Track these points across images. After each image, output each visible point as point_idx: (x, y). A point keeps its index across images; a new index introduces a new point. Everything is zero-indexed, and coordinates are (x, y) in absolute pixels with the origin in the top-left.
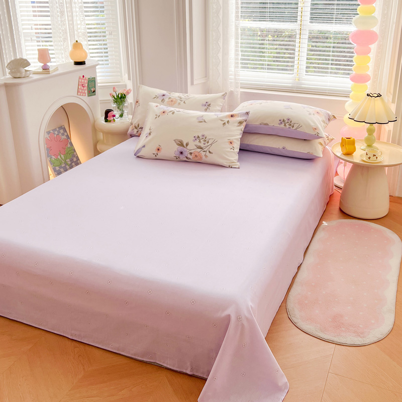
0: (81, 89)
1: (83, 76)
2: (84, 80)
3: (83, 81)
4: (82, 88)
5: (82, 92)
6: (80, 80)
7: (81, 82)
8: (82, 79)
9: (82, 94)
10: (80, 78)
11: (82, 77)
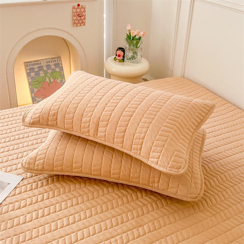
0: (77, 19)
1: (79, 5)
2: (80, 9)
3: (78, 10)
4: (79, 18)
5: (79, 23)
6: (74, 11)
7: (77, 12)
8: (76, 9)
9: (79, 25)
10: (74, 8)
11: (76, 7)
